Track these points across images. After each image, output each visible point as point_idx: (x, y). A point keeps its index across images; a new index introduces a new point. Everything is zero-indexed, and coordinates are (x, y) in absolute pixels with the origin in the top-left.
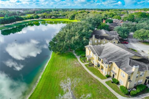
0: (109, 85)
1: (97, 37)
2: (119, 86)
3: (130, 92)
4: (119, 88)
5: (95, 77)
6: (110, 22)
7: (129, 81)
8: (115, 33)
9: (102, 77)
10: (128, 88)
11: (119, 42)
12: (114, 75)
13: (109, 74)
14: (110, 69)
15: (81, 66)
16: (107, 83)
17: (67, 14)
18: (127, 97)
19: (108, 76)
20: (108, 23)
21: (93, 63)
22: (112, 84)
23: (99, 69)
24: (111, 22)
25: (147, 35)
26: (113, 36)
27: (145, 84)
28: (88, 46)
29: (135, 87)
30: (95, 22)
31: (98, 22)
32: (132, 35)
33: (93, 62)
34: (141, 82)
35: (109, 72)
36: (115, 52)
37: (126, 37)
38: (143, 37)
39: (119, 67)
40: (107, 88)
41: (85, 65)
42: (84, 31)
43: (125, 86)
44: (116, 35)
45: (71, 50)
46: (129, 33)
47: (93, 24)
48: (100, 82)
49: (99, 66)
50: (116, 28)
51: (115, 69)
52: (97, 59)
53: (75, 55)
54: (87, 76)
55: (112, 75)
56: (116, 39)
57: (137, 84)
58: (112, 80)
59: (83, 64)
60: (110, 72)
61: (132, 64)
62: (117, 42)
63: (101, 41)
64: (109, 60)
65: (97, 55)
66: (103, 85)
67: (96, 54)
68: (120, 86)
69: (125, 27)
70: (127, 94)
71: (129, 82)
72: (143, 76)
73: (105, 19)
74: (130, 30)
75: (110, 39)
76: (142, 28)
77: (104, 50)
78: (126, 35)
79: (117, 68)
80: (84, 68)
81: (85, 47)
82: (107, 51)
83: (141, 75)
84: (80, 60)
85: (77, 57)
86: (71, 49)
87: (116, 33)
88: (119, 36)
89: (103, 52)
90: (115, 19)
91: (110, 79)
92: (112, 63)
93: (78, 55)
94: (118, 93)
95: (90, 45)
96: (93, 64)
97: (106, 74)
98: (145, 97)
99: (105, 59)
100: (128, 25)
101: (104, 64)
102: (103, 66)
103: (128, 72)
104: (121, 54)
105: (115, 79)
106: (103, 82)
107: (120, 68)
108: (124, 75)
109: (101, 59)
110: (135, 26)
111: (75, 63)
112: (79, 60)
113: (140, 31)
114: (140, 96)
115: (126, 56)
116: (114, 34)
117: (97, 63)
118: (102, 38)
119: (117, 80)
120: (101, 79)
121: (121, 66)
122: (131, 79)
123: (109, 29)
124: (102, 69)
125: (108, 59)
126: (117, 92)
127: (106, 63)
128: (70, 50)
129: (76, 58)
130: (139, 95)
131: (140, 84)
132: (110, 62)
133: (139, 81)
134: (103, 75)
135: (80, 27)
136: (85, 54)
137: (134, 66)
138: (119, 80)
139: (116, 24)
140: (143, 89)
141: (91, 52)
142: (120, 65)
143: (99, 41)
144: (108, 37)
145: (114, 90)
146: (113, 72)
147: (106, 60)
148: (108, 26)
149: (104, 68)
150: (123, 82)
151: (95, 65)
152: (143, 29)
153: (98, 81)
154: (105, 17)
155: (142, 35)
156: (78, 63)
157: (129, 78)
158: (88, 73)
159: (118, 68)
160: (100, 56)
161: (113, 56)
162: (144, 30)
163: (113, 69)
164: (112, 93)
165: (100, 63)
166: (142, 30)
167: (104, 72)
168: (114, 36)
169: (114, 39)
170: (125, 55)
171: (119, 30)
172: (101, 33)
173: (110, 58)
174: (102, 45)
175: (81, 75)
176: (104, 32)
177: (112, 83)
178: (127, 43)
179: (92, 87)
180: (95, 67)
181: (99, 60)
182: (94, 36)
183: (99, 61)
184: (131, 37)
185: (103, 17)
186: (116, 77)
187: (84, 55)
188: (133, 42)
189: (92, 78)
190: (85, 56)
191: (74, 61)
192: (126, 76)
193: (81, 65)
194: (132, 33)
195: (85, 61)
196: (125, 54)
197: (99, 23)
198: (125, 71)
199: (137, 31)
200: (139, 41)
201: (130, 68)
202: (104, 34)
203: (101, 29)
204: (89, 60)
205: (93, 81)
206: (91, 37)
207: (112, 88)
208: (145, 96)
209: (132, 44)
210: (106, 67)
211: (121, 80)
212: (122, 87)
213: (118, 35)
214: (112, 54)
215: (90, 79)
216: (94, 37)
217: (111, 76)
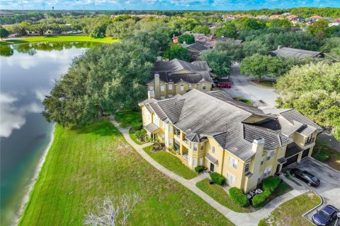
0: (204, 191)
1: (165, 78)
2: (227, 190)
3: (250, 200)
4: (228, 193)
5: (172, 175)
6: (189, 40)
7: (246, 175)
8: (202, 66)
9: (187, 174)
10: (245, 190)
11: (213, 86)
12: (212, 166)
13: (201, 164)
14: (203, 151)
15: (134, 153)
16: (199, 185)
17: (84, 25)
18: (246, 212)
19: (201, 170)
20: (184, 42)
21: (161, 141)
22: (211, 186)
23: (177, 155)
24: (191, 40)
25: (266, 67)
26: (199, 73)
27: (277, 174)
28: (146, 102)
29: (260, 186)
30: (157, 42)
31: (164, 42)
32: (236, 68)
33: (163, 139)
34: (269, 173)
35: (201, 160)
36: (210, 112)
37: (225, 72)
38: (259, 72)
39: (223, 146)
40: (201, 199)
41: (145, 149)
42: (132, 65)
43: (239, 187)
44: (205, 70)
45: (106, 116)
46: (231, 64)
47: (152, 46)
48: (183, 187)
49: (176, 146)
50: (203, 54)
51: (214, 150)
52: (172, 131)
53: (117, 125)
54: (152, 176)
55: (209, 166)
56: (207, 80)
57: (261, 179)
58: (210, 178)
59: (139, 148)
60: (204, 159)
61: (250, 137)
62: (209, 85)
63: (174, 87)
64: (198, 133)
65: (170, 122)
66: (191, 192)
67: (168, 119)
68: (228, 188)
69: (221, 52)
70: (245, 206)
71: (247, 178)
72: (272, 158)
73: (177, 34)
74: (232, 57)
75: (194, 81)
76: (256, 52)
77: (184, 108)
78: (226, 69)
79: (219, 149)
80: (142, 158)
81: (139, 105)
82: (192, 110)
83: (269, 158)
84: (131, 137)
85: (122, 130)
86: (104, 113)
87: (204, 66)
88: (212, 71)
89: (184, 114)
90: (198, 34)
91: (206, 175)
92: (206, 138)
93: (124, 127)
94: (227, 206)
95: (151, 98)
96: (163, 145)
97: (196, 166)
98: (281, 203)
99: (190, 130)
100: (225, 47)
101: (189, 141)
102: (187, 146)
103: (244, 155)
104: (223, 114)
105: (216, 174)
106: (191, 184)
107: (226, 148)
108: (236, 163)
109: (181, 132)
110: (242, 48)
111: (120, 147)
112: (127, 137)
113: (252, 57)
114: (271, 203)
115: (235, 118)
116: (200, 69)
117: (172, 142)
118: (176, 79)
119: (222, 176)
120: (186, 178)
121: (227, 144)
122: (252, 170)
123: (189, 58)
124: (185, 152)
125: (197, 129)
126: (225, 203)
127: (194, 140)
128: (104, 115)
129: (119, 134)
130: (269, 201)
131: (267, 176)
132: (202, 136)
133: (265, 172)
134: (188, 169)
135: (122, 57)
136: (141, 121)
137: (255, 141)
138: (224, 175)
139: (202, 46)
140: (276, 186)
141: (156, 116)
142: (223, 140)
143: (171, 87)
144: (190, 75)
145: (218, 200)
146: (211, 158)
147: (191, 134)
148: (186, 51)
149: (191, 151)
150: (234, 179)
151: (167, 145)
152: (257, 54)
153: (180, 184)
154: (177, 30)
155: (257, 68)
156: (126, 146)
157: (246, 168)
158: (154, 168)
159: (222, 149)
160: (178, 124)
161: (207, 122)
162: (261, 56)
163: (210, 152)
164: (215, 210)
165: (179, 139)
166: (255, 57)
167: (191, 161)
168: (202, 73)
169: (203, 80)
170: (231, 116)
171: (210, 58)
172: (172, 67)
173: (201, 126)
174: (179, 97)
175: (136, 175)
176: (179, 66)
177: (211, 183)
178: (230, 87)
179: (167, 203)
180: (168, 151)
181: (177, 132)
182: (157, 76)
183: (175, 137)
184: (237, 72)
185: (172, 30)
186: (217, 170)
187: (139, 125)
188: (241, 82)
189: (164, 180)
190: (141, 127)
191: (115, 143)
192: (241, 164)
193: (134, 150)
194: (236, 64)
195: (142, 140)
196: (231, 113)
197: (166, 45)
198: (237, 154)
199: (246, 59)
200: (253, 81)
201: (246, 145)
202: (179, 69)
203: (171, 58)
204: (154, 136)
205: (168, 187)
206: (152, 78)
207: (212, 197)
208: (281, 201)
209: (239, 87)
210: (195, 149)
211: (230, 174)
212: (233, 191)
213: (209, 69)
214: (204, 116)
215: (159, 183)
216: (158, 78)
217: (207, 169)
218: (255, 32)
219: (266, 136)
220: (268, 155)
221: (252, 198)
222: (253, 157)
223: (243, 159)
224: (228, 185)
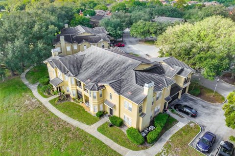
0: (105, 134)
1: (69, 39)
2: (124, 130)
3: (145, 138)
4: (126, 133)
5: (75, 123)
6: (91, 14)
7: (140, 116)
8: (101, 31)
9: (89, 119)
10: (141, 129)
11: (110, 46)
12: (111, 110)
13: (102, 109)
14: (102, 99)
15: (41, 106)
16: (101, 129)
17: (7, 5)
18: (143, 149)
19: (101, 115)
20: (88, 15)
21: (66, 93)
22: (110, 128)
23: (81, 104)
24: (93, 14)
25: (149, 30)
26: (98, 35)
27: (165, 110)
28: (50, 59)
29: (152, 123)
30: (64, 12)
31: (70, 14)
32: (127, 33)
33: (68, 91)
34: (158, 110)
35: (101, 106)
36: (106, 63)
37: (119, 35)
38: (143, 33)
39: (119, 92)
40: (102, 143)
41: (51, 102)
42: (36, 28)
43: (135, 126)
45: (17, 75)
46: (123, 29)
47: (60, 17)
48: (86, 133)
49: (79, 96)
50: (101, 22)
51: (111, 97)
52: (74, 83)
53: (26, 82)
54: (56, 127)
55: (108, 111)
56: (105, 40)
57: (153, 117)
58: (110, 121)
59: (45, 101)
60: (104, 106)
61: (141, 82)
62: (107, 44)
64: (96, 82)
65: (72, 75)
66: (93, 137)
67: (70, 73)
68: (126, 129)
69: (115, 20)
70: (141, 144)
71: (141, 118)
72: (160, 98)
73: (82, 10)
74: (124, 24)
75: (94, 41)
76: (141, 19)
77: (84, 62)
78: (119, 32)
79: (115, 95)
80: (47, 110)
81: (44, 62)
82: (91, 63)
83: (158, 98)
84: (39, 91)
85: (31, 87)
86: (15, 73)
87: (103, 31)
88: (109, 34)
89: (84, 68)
90: (98, 10)
91: (106, 119)
92: (103, 86)
93: (33, 83)
94: (126, 146)
95: (55, 55)
96: (68, 96)
97: (97, 112)
98: (170, 136)
99: (89, 80)
100: (119, 17)
101: (89, 91)
102: (88, 95)
103: (137, 98)
104: (118, 64)
105: (115, 118)
106: (92, 130)
107: (121, 94)
108: (131, 106)
109: (82, 83)
110: (131, 17)
111: (27, 102)
112: (35, 92)
113: (138, 23)
114: (162, 137)
115: (128, 67)
117: (75, 92)
118: (79, 40)
119: (120, 118)
120: (88, 124)
121: (122, 90)
122: (145, 111)
123: (91, 25)
124: (87, 101)
125: (95, 79)
126: (124, 144)
127: (93, 89)
128: (15, 75)
129: (27, 89)
130: (161, 136)
131: (157, 113)
132: (99, 84)
133: (156, 110)
134: (90, 115)
136: (48, 77)
137: (146, 84)
138: (122, 117)
139: (101, 17)
140: (165, 121)
141: (58, 71)
142: (118, 87)
143: (75, 47)
144: (91, 37)
145: (117, 141)
146: (109, 104)
147: (91, 83)
148: (89, 21)
149: (91, 99)
150: (130, 120)
151: (72, 96)
152: (142, 21)
153: (83, 131)
154: (83, 7)
155: (142, 30)
156: (34, 101)
157: (140, 110)
158: (58, 118)
159: (117, 94)
160: (79, 76)
161: (104, 72)
162: (144, 22)
163: (108, 98)
164: (115, 151)
165: (81, 90)
166: (140, 23)
167: (92, 108)
168: (101, 35)
169: (102, 40)
170: (124, 66)
171: (107, 24)
172: (76, 31)
173: (98, 76)
174: (80, 53)
175: (41, 127)
176: (81, 30)
177: (111, 126)
178: (124, 46)
179: (70, 152)
180: (72, 101)
181: (78, 84)
182: (62, 38)
183: (78, 88)
184: (128, 35)
185: (79, 8)
186: (116, 113)
187: (46, 80)
188: (131, 43)
189: (67, 129)
190: (48, 82)
191: (23, 99)
192: (135, 107)
193: (41, 103)
194: (127, 30)
195: (49, 94)
196: (124, 63)
197: (72, 16)
198: (131, 98)
199: (134, 24)
200: (140, 41)
201: (139, 89)
202: (81, 32)
203: (76, 24)
204: (59, 89)
205: (70, 135)
207: (112, 139)
208: (170, 133)
209: (130, 46)
210: (94, 97)
211: (127, 116)
212: (130, 130)
213: (107, 33)
214: (102, 67)
215: (62, 132)
217: (107, 113)
218: (139, 8)
219: (154, 80)
220: (157, 96)
221: (147, 135)
222: (145, 100)
223: (136, 102)
224: (125, 126)
